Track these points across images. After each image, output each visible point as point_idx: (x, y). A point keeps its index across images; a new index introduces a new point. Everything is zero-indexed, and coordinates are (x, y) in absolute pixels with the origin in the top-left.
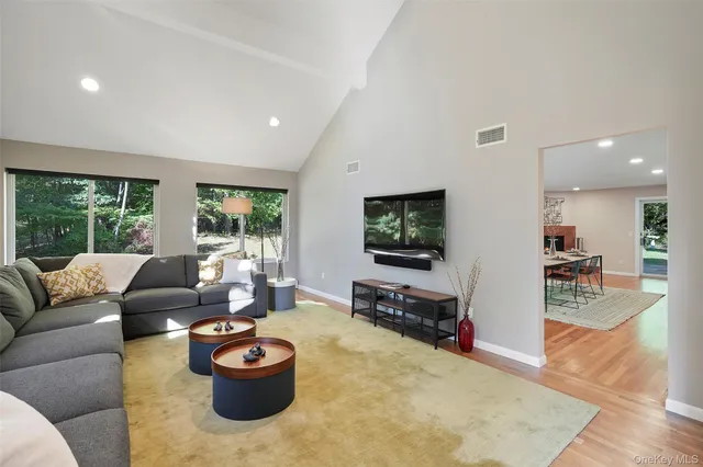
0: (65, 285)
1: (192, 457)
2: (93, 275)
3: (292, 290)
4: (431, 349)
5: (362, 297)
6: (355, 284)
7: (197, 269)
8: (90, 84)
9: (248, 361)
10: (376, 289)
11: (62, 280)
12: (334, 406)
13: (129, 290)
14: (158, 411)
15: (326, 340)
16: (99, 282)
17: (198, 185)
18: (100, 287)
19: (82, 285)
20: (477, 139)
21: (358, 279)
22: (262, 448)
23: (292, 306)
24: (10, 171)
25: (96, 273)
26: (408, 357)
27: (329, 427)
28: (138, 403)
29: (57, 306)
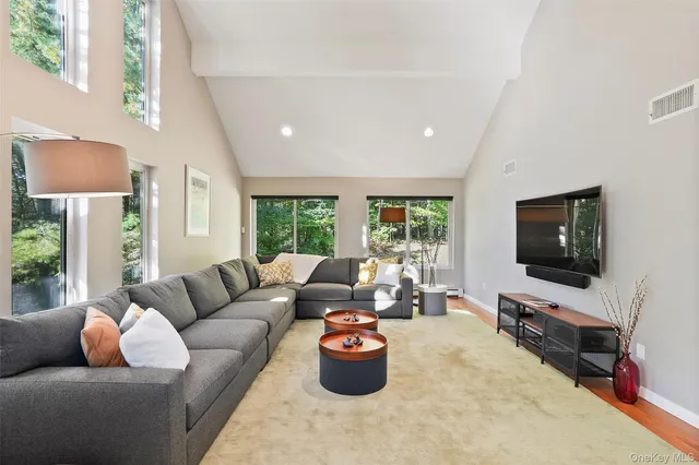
0: (268, 274)
1: (286, 403)
2: (287, 269)
3: (442, 297)
4: (570, 383)
5: (506, 311)
6: (501, 297)
7: (358, 271)
8: (287, 131)
9: (345, 346)
10: (518, 304)
11: (266, 271)
12: (409, 405)
13: (308, 282)
14: (288, 369)
15: (452, 349)
16: (289, 274)
17: (369, 198)
18: (290, 278)
19: (279, 277)
20: (651, 110)
21: (506, 291)
22: (331, 414)
23: (443, 312)
24: (254, 197)
25: (288, 268)
26: (529, 385)
27: (391, 419)
28: (281, 361)
29: (263, 288)
